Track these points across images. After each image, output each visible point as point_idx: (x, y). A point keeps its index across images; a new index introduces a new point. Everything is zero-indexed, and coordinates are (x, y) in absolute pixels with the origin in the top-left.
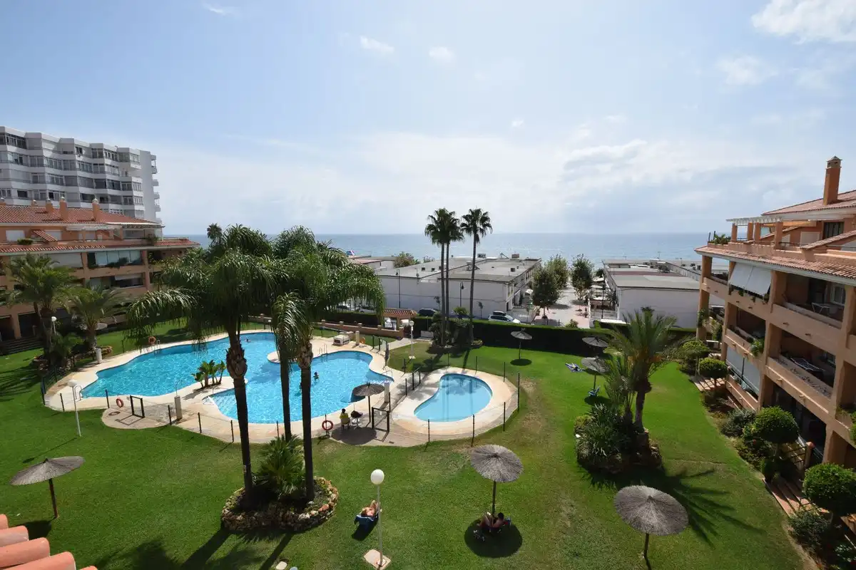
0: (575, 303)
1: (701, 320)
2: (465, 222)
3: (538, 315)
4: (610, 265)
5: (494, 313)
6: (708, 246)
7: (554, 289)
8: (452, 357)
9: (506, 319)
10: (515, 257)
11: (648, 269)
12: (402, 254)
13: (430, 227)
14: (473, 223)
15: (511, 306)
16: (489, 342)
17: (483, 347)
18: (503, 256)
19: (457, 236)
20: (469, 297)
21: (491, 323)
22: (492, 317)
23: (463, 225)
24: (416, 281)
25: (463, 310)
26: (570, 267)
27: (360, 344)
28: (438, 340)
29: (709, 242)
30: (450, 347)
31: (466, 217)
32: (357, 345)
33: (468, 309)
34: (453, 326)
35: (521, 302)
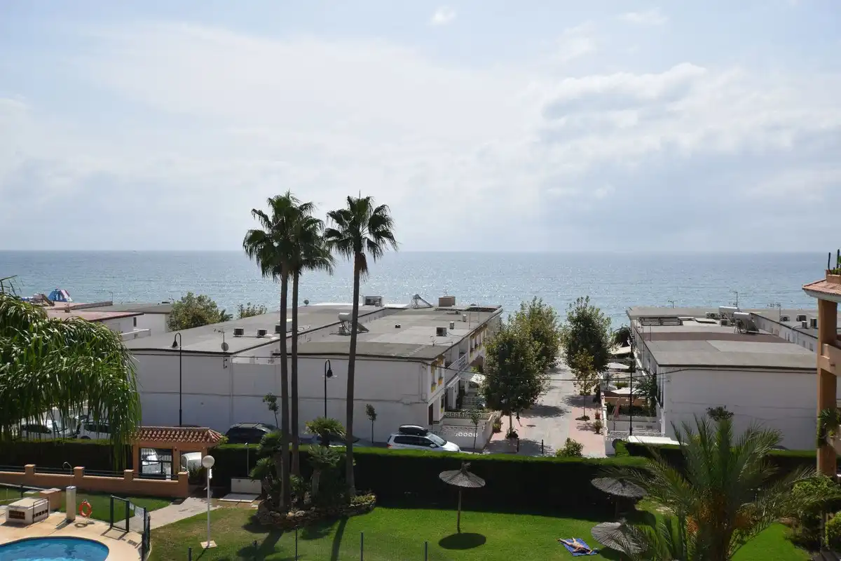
0: (574, 401)
1: (823, 432)
2: (335, 226)
3: (497, 430)
4: (642, 319)
5: (402, 430)
6: (829, 280)
7: (529, 374)
8: (305, 537)
9: (428, 443)
10: (446, 302)
11: (717, 327)
12: (190, 296)
13: (255, 238)
14: (354, 229)
15: (439, 414)
16: (388, 500)
17: (377, 509)
18: (420, 302)
19: (317, 258)
20: (345, 395)
21: (395, 453)
22: (397, 440)
23: (331, 233)
24: (221, 359)
25: (331, 425)
26: (562, 324)
27: (78, 519)
28: (273, 500)
29: (829, 272)
30: (300, 513)
31: (338, 216)
32: (69, 521)
33: (342, 423)
34: (306, 464)
35: (459, 402)
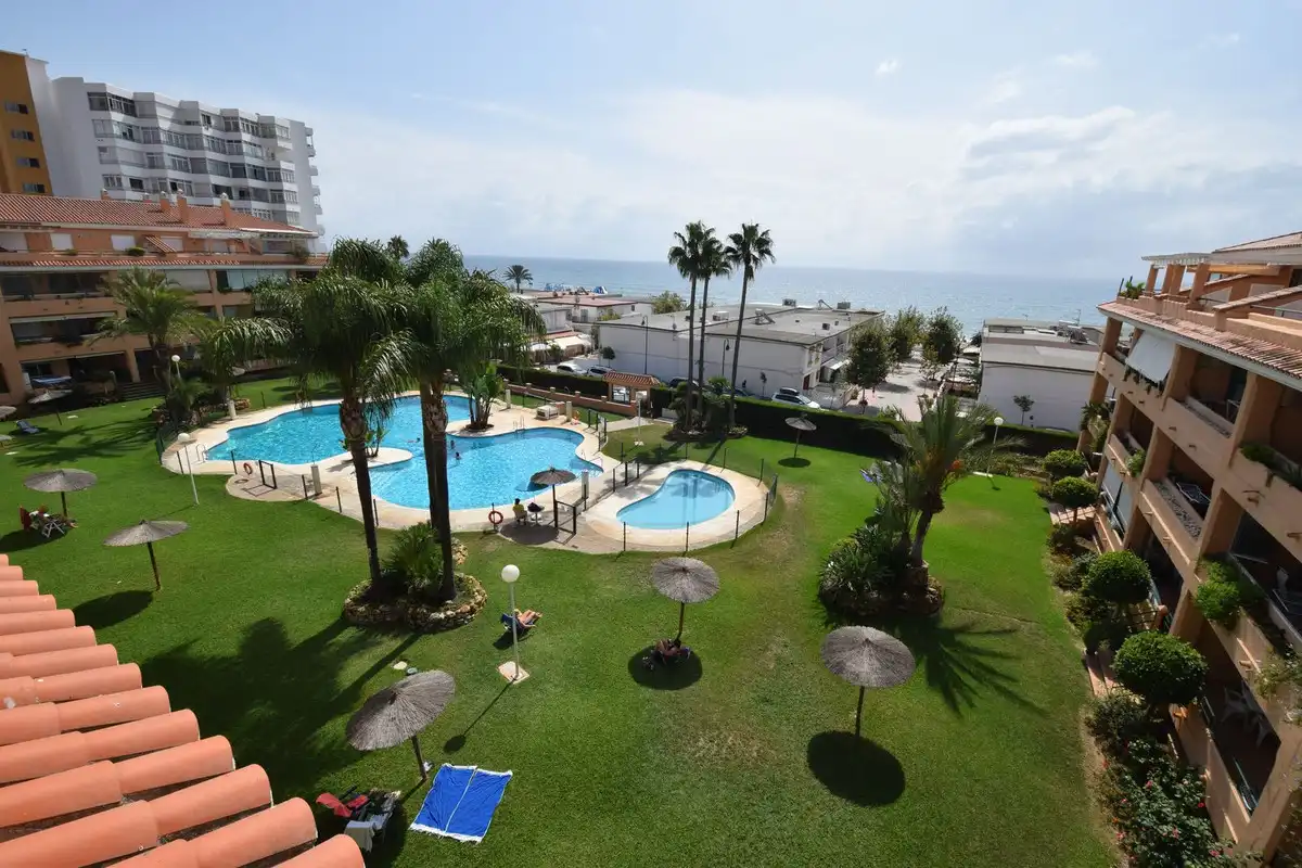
0: (922, 384)
1: (1086, 419)
2: (733, 246)
3: (854, 398)
4: (993, 328)
5: (782, 391)
6: (1118, 301)
7: (881, 361)
8: (697, 447)
9: (798, 401)
10: (843, 306)
11: (1054, 337)
12: (666, 295)
13: (676, 253)
14: (745, 247)
15: (814, 382)
16: (756, 432)
17: (748, 437)
18: (823, 305)
19: (721, 269)
21: (775, 405)
22: (778, 397)
23: (729, 249)
24: (671, 334)
25: (723, 381)
26: (926, 329)
27: (573, 420)
28: (682, 424)
29: (1120, 294)
30: (696, 433)
31: (736, 238)
32: (568, 421)
33: (730, 381)
34: (705, 403)
35: (828, 379)
